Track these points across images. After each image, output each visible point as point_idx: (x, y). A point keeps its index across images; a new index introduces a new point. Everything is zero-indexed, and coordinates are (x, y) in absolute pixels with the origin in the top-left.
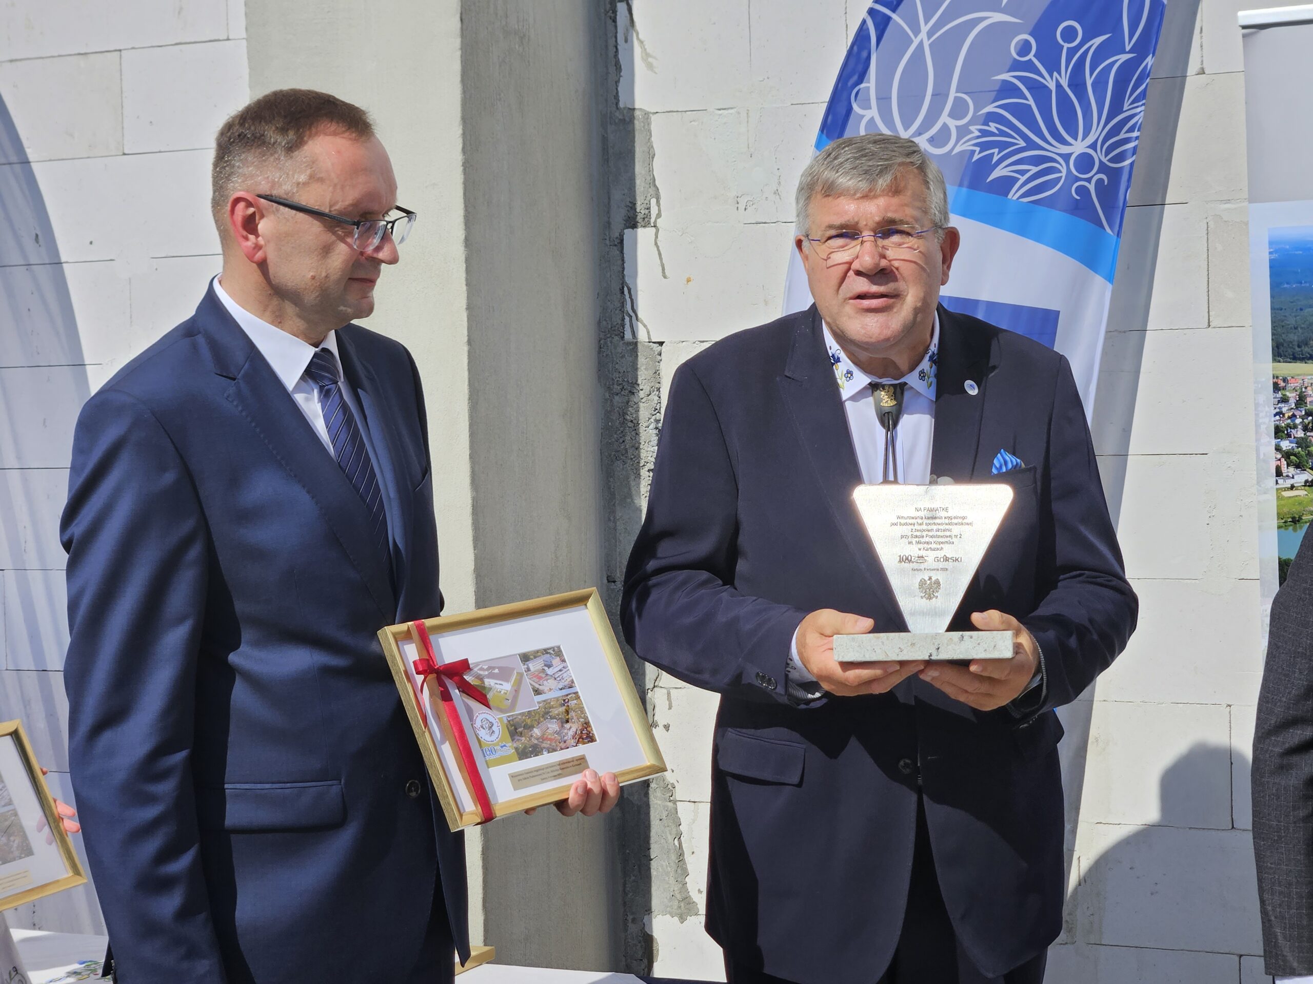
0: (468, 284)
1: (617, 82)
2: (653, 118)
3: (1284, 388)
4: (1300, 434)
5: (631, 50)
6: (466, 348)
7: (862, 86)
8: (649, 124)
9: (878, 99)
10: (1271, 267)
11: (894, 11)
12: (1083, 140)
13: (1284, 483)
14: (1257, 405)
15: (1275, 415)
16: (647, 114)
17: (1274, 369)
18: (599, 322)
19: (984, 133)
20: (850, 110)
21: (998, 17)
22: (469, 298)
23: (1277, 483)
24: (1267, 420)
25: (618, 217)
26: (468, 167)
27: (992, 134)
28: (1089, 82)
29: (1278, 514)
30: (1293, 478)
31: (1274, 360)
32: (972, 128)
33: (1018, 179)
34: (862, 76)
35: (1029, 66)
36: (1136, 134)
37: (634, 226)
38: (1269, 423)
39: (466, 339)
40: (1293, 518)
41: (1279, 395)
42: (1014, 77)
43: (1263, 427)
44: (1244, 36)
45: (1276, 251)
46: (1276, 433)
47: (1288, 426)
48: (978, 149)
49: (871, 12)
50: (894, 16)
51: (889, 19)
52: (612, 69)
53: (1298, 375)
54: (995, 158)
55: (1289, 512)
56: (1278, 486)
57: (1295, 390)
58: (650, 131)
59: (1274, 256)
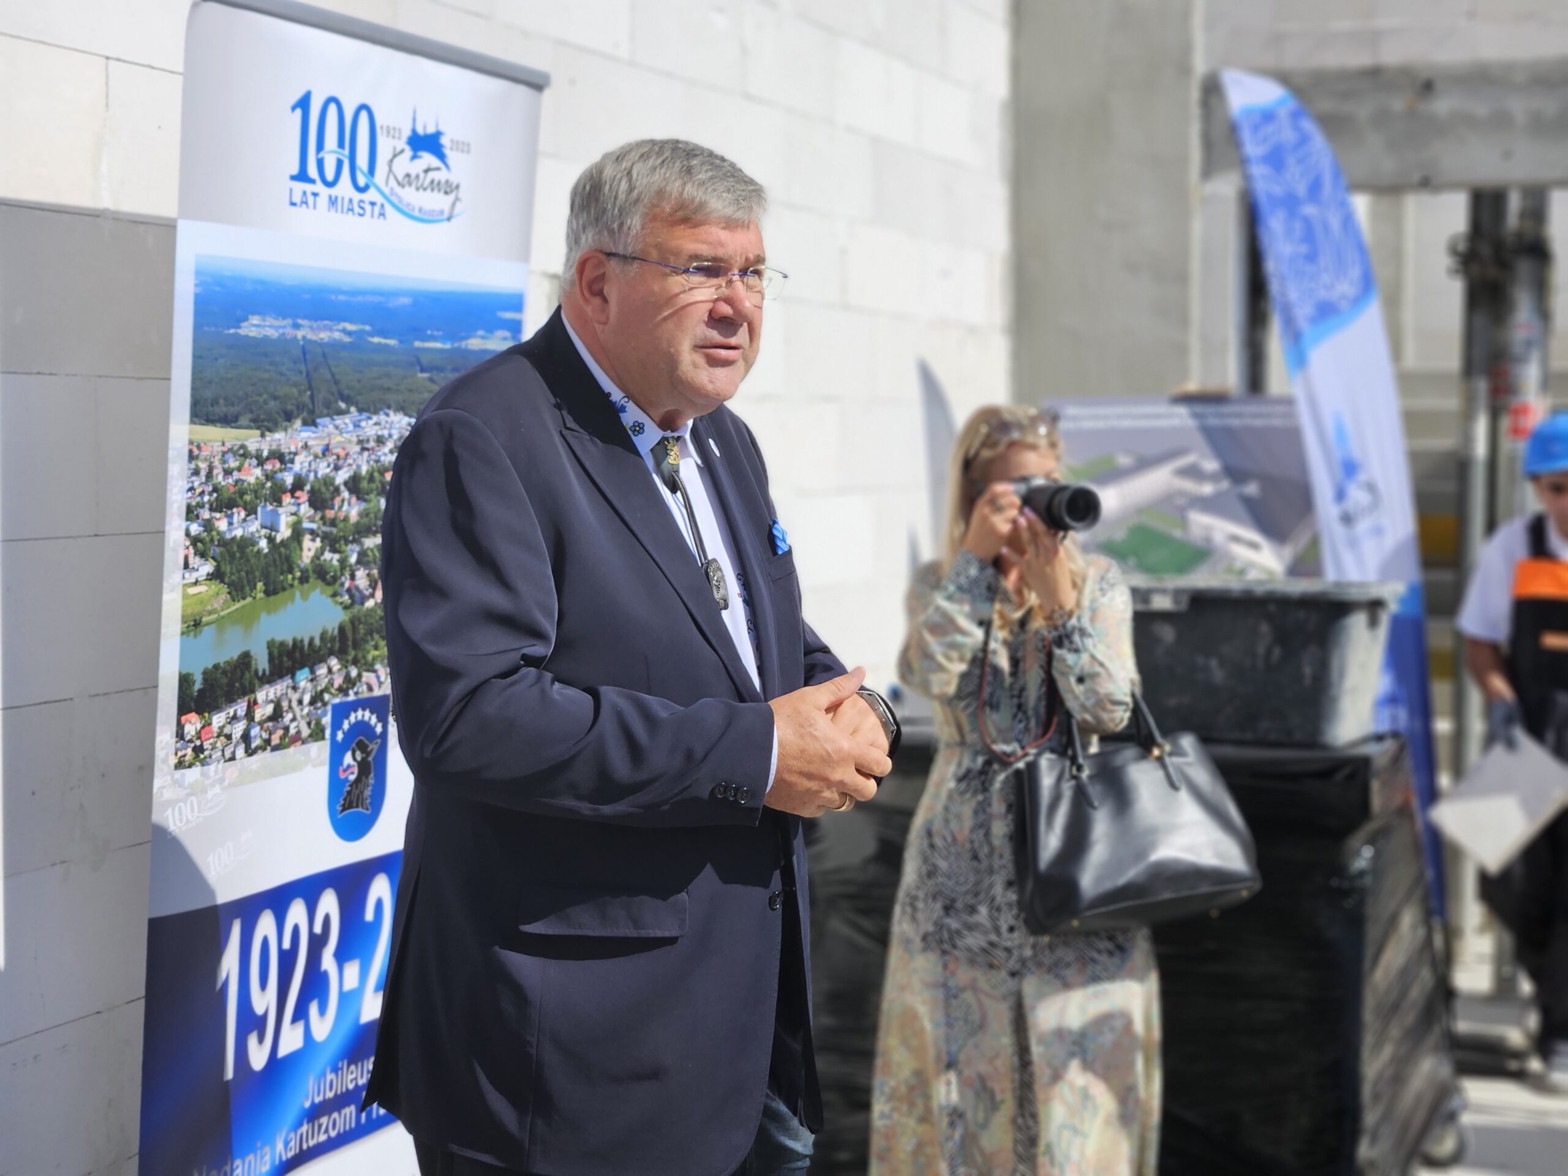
3: (197, 457)
4: (207, 514)
10: (195, 303)
13: (191, 577)
15: (189, 491)
17: (191, 432)
23: (184, 578)
29: (183, 617)
30: (197, 570)
31: (192, 422)
40: (195, 621)
41: (193, 466)
45: (201, 284)
46: (187, 514)
47: (198, 505)
53: (210, 441)
55: (192, 614)
56: (186, 582)
57: (206, 459)
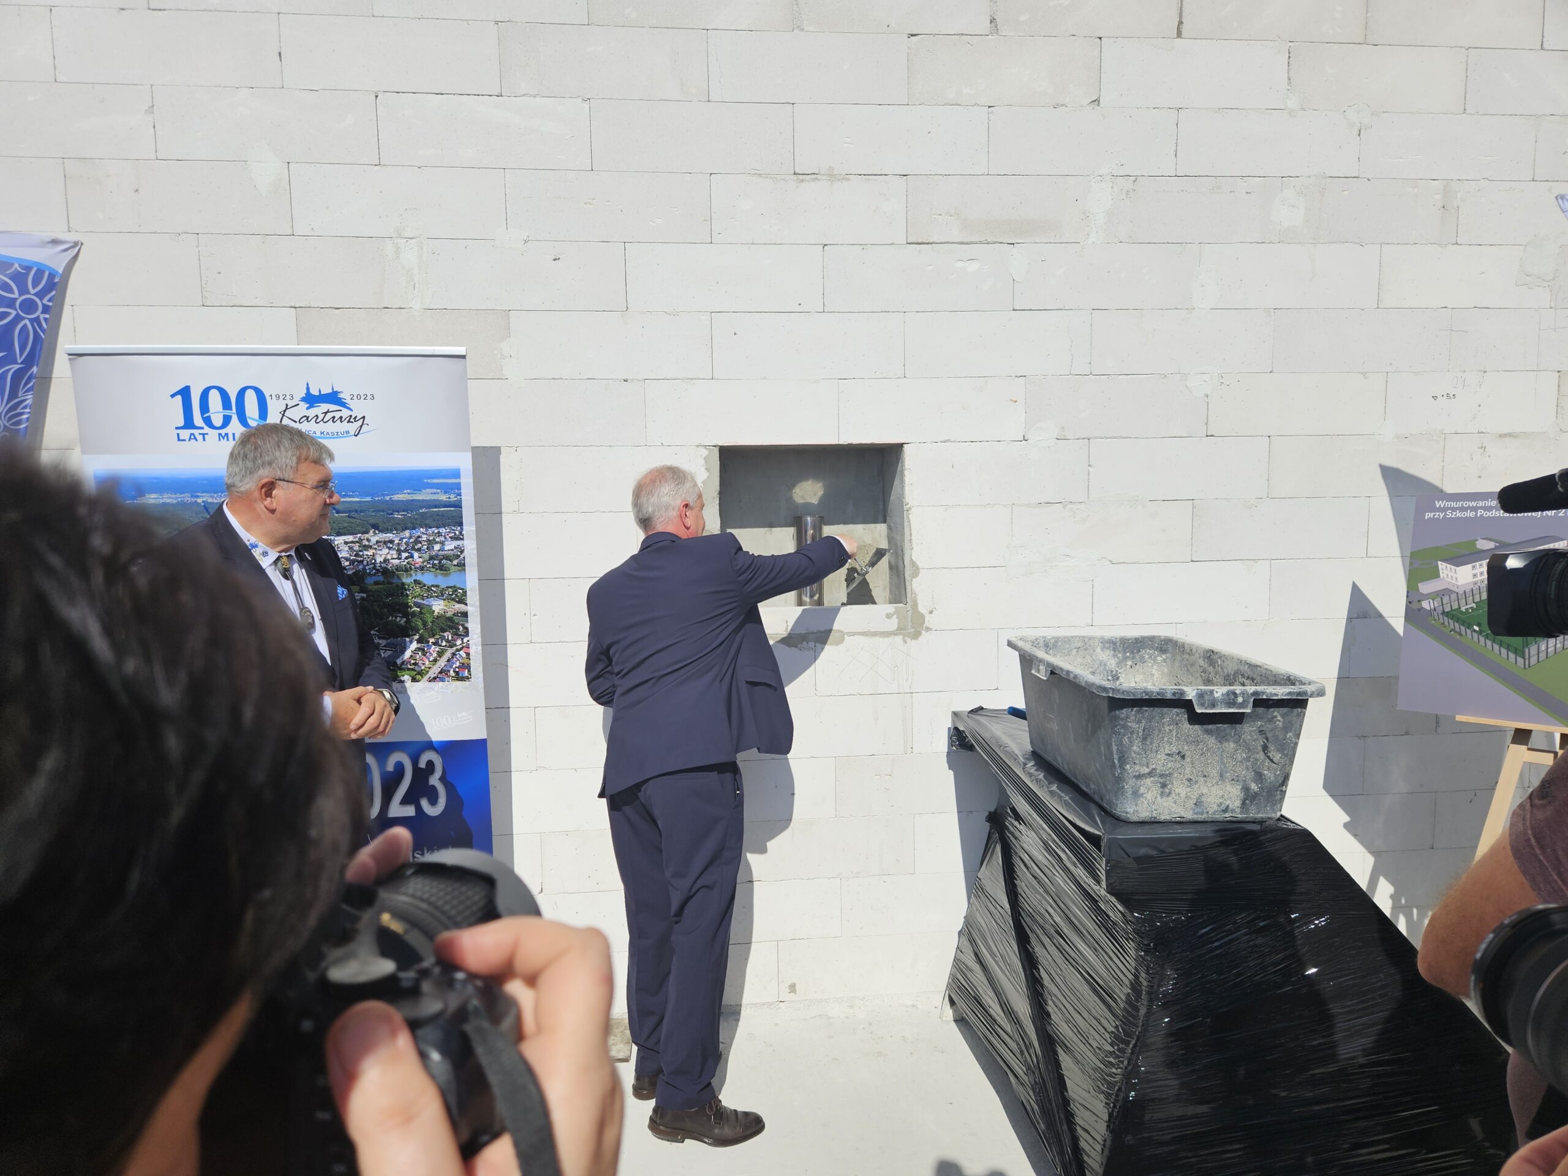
36: (28, 410)
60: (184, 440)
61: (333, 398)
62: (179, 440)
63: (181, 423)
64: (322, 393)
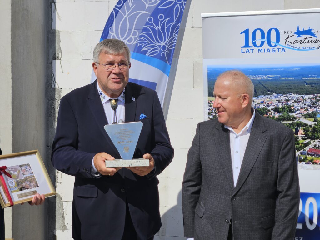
0: (12, 72)
1: (52, 23)
2: (60, 32)
3: (211, 103)
4: (214, 114)
5: (55, 15)
6: (11, 88)
7: (112, 27)
8: (59, 34)
9: (115, 30)
10: (208, 74)
11: (120, 9)
12: (164, 42)
14: (204, 107)
15: (208, 110)
16: (59, 31)
17: (208, 98)
18: (46, 83)
19: (141, 40)
20: (108, 33)
21: (144, 12)
22: (12, 75)
24: (206, 111)
25: (51, 57)
26: (13, 42)
27: (142, 40)
28: (165, 29)
31: (208, 96)
32: (138, 38)
33: (148, 51)
34: (112, 25)
35: (152, 24)
36: (175, 41)
37: (55, 59)
38: (207, 111)
39: (11, 86)
41: (209, 105)
42: (148, 27)
43: (206, 112)
44: (202, 19)
45: (209, 70)
46: (208, 114)
47: (211, 112)
48: (139, 43)
49: (114, 9)
50: (120, 10)
51: (118, 11)
52: (50, 20)
54: (143, 46)
58: (59, 36)
59: (209, 71)
60: (244, 52)
61: (309, 32)
62: (242, 52)
63: (244, 45)
64: (304, 30)
